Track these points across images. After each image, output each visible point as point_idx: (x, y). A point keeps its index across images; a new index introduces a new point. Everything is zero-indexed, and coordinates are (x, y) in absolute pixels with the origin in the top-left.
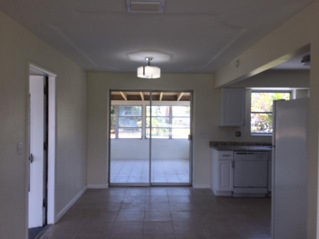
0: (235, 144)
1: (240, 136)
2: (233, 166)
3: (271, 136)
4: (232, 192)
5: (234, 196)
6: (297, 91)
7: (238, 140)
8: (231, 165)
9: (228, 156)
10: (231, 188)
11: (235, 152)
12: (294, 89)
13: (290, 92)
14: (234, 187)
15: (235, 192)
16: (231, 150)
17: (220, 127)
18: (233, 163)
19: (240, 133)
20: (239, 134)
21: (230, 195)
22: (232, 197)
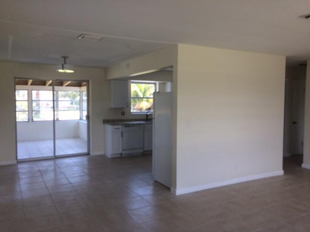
0: (121, 120)
1: (124, 115)
2: (122, 136)
3: (152, 114)
4: (121, 154)
5: (122, 156)
6: (159, 83)
7: (123, 117)
8: (120, 135)
9: (118, 129)
10: (120, 151)
11: (123, 126)
12: (157, 82)
13: (155, 84)
14: (123, 150)
15: (123, 153)
16: (120, 125)
17: (111, 109)
18: (122, 133)
19: (124, 112)
20: (123, 114)
21: (120, 156)
22: (121, 157)
